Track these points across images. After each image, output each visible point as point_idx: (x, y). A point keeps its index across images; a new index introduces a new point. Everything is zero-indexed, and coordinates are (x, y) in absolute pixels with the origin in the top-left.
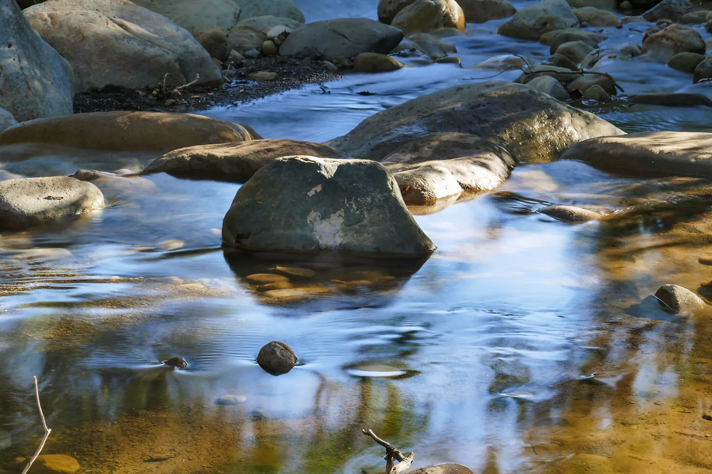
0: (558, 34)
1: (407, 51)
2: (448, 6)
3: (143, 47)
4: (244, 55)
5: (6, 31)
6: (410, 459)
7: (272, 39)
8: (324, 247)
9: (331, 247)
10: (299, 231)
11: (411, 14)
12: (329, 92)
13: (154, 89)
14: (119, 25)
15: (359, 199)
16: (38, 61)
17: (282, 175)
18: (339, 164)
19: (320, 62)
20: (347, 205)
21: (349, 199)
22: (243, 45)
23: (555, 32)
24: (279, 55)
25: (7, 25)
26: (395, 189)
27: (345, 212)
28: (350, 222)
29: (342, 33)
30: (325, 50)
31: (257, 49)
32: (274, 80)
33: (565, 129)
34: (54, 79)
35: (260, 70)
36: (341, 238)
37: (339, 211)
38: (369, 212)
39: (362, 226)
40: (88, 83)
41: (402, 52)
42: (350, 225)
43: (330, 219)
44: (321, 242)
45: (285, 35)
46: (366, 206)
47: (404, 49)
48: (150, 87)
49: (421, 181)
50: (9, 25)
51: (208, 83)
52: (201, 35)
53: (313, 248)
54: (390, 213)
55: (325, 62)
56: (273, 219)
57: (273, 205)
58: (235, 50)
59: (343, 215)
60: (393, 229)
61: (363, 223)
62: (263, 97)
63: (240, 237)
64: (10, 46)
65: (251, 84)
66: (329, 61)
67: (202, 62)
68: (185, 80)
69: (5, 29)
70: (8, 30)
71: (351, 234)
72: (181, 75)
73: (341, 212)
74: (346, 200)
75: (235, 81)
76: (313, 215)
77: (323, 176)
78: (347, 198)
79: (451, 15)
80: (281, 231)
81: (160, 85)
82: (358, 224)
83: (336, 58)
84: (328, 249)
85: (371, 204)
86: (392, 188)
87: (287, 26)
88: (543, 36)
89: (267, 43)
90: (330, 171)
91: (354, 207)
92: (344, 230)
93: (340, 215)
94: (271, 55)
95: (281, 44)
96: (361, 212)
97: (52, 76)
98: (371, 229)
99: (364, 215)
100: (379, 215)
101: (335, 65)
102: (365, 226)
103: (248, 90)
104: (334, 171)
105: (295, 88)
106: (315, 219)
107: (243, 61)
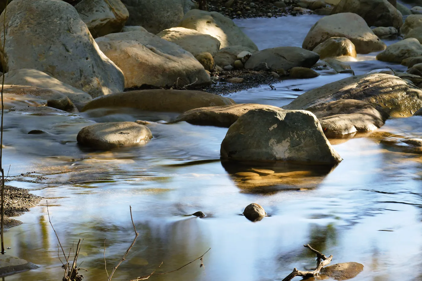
0: (413, 59)
1: (321, 67)
2: (346, 43)
3: (164, 62)
4: (223, 69)
5: (85, 50)
6: (330, 259)
7: (240, 59)
8: (278, 159)
9: (282, 159)
10: (264, 150)
11: (323, 48)
12: (275, 89)
13: (171, 87)
14: (150, 49)
15: (298, 132)
16: (103, 68)
17: (255, 118)
18: (287, 112)
19: (269, 72)
20: (292, 135)
21: (293, 132)
22: (223, 63)
23: (411, 58)
24: (245, 68)
25: (85, 46)
26: (319, 126)
27: (290, 139)
28: (293, 146)
29: (282, 56)
30: (272, 66)
31: (231, 65)
32: (242, 82)
33: (416, 100)
34: (113, 79)
35: (233, 77)
36: (288, 154)
37: (287, 139)
38: (304, 139)
39: (300, 147)
40: (132, 83)
41: (318, 67)
42: (293, 147)
43: (282, 143)
44: (277, 156)
45: (248, 56)
46: (302, 136)
47: (319, 66)
48: (169, 85)
49: (333, 125)
50: (86, 47)
51: (203, 84)
52: (198, 56)
53: (273, 159)
54: (316, 140)
55: (272, 72)
56: (250, 143)
57: (250, 135)
58: (218, 66)
59: (289, 141)
60: (318, 148)
61: (300, 145)
62: (236, 92)
63: (231, 153)
64: (87, 59)
65: (228, 85)
66: (274, 72)
67: (199, 71)
68: (189, 82)
69: (84, 49)
70: (86, 49)
71: (294, 151)
72: (186, 79)
73: (288, 139)
74: (291, 133)
75: (219, 83)
76: (272, 141)
77: (278, 119)
78: (292, 132)
79: (347, 49)
80: (254, 150)
81: (175, 84)
82: (298, 146)
83: (278, 70)
84: (281, 160)
85: (305, 135)
86: (317, 126)
87: (249, 51)
88: (404, 61)
89: (238, 61)
90: (282, 116)
91: (296, 136)
92: (290, 149)
93: (287, 141)
94: (240, 69)
95: (245, 62)
96: (300, 139)
97: (112, 78)
98: (305, 149)
99: (301, 141)
100: (310, 141)
101: (278, 74)
102: (302, 147)
103: (227, 88)
104: (284, 116)
105: (255, 87)
106: (273, 143)
107: (223, 72)
